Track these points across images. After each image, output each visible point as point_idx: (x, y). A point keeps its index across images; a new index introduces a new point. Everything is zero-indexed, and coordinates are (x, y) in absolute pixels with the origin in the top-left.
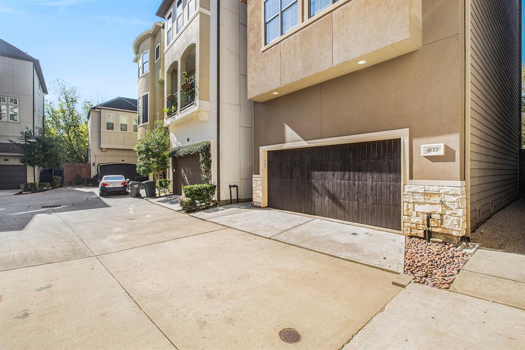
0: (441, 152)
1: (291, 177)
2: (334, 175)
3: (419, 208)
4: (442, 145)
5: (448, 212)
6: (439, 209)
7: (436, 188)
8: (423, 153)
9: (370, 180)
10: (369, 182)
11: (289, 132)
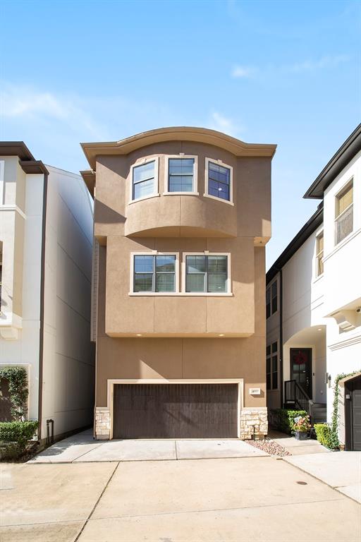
0: (259, 393)
1: (146, 409)
2: (189, 406)
3: (249, 423)
4: (259, 389)
5: (262, 423)
6: (258, 422)
7: (257, 411)
8: (251, 393)
9: (216, 407)
10: (216, 410)
11: (145, 367)
